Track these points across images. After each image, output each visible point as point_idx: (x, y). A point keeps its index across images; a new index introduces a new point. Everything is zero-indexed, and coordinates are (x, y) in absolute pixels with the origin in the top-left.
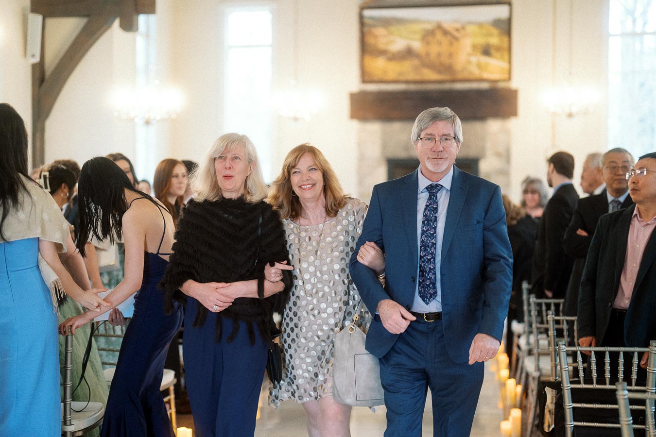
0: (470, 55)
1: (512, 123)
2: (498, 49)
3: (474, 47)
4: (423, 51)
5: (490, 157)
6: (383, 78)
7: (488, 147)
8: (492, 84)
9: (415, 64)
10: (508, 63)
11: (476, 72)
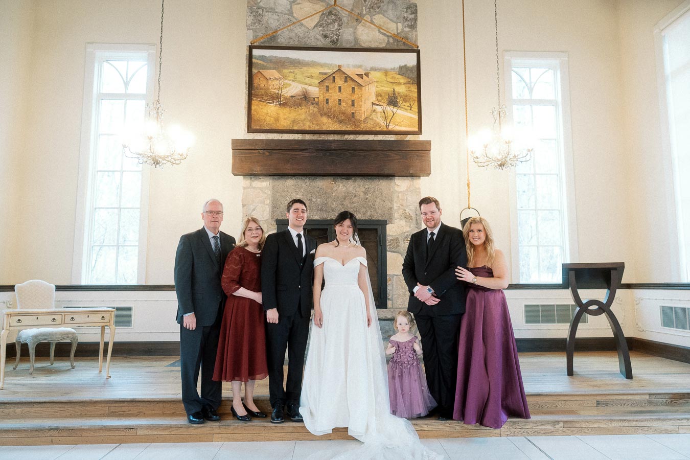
0: (374, 104)
2: (406, 99)
3: (378, 95)
4: (321, 98)
5: (398, 220)
6: (274, 127)
7: (395, 208)
8: (399, 137)
9: (311, 111)
10: (417, 114)
11: (382, 123)
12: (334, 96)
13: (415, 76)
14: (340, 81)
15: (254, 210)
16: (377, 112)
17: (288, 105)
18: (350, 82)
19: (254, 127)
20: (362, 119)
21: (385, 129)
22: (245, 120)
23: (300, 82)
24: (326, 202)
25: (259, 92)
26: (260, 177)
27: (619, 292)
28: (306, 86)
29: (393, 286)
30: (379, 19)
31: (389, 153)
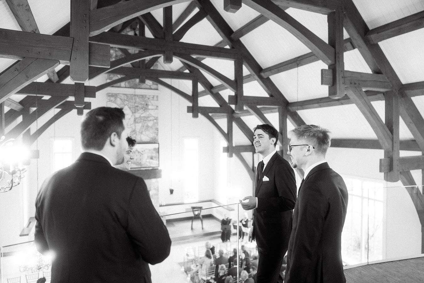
0: (146, 159)
1: (159, 179)
2: (155, 157)
3: (148, 157)
5: (153, 190)
7: (152, 187)
8: (153, 168)
10: (158, 162)
13: (158, 151)
14: (137, 153)
16: (147, 162)
20: (143, 164)
21: (149, 166)
27: (202, 211)
30: (147, 133)
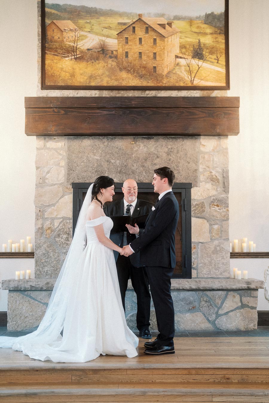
0: (177, 57)
2: (213, 50)
4: (120, 51)
5: (204, 183)
6: (70, 83)
7: (201, 170)
8: (205, 93)
9: (109, 66)
10: (225, 67)
11: (186, 78)
12: (134, 48)
13: (223, 25)
14: (140, 32)
15: (48, 172)
16: (180, 66)
17: (84, 59)
18: (151, 33)
19: (48, 83)
20: (165, 72)
21: (190, 85)
22: (38, 75)
23: (97, 34)
24: (125, 164)
25: (54, 45)
26: (55, 137)
28: (104, 38)
29: (197, 255)
31: (194, 111)
